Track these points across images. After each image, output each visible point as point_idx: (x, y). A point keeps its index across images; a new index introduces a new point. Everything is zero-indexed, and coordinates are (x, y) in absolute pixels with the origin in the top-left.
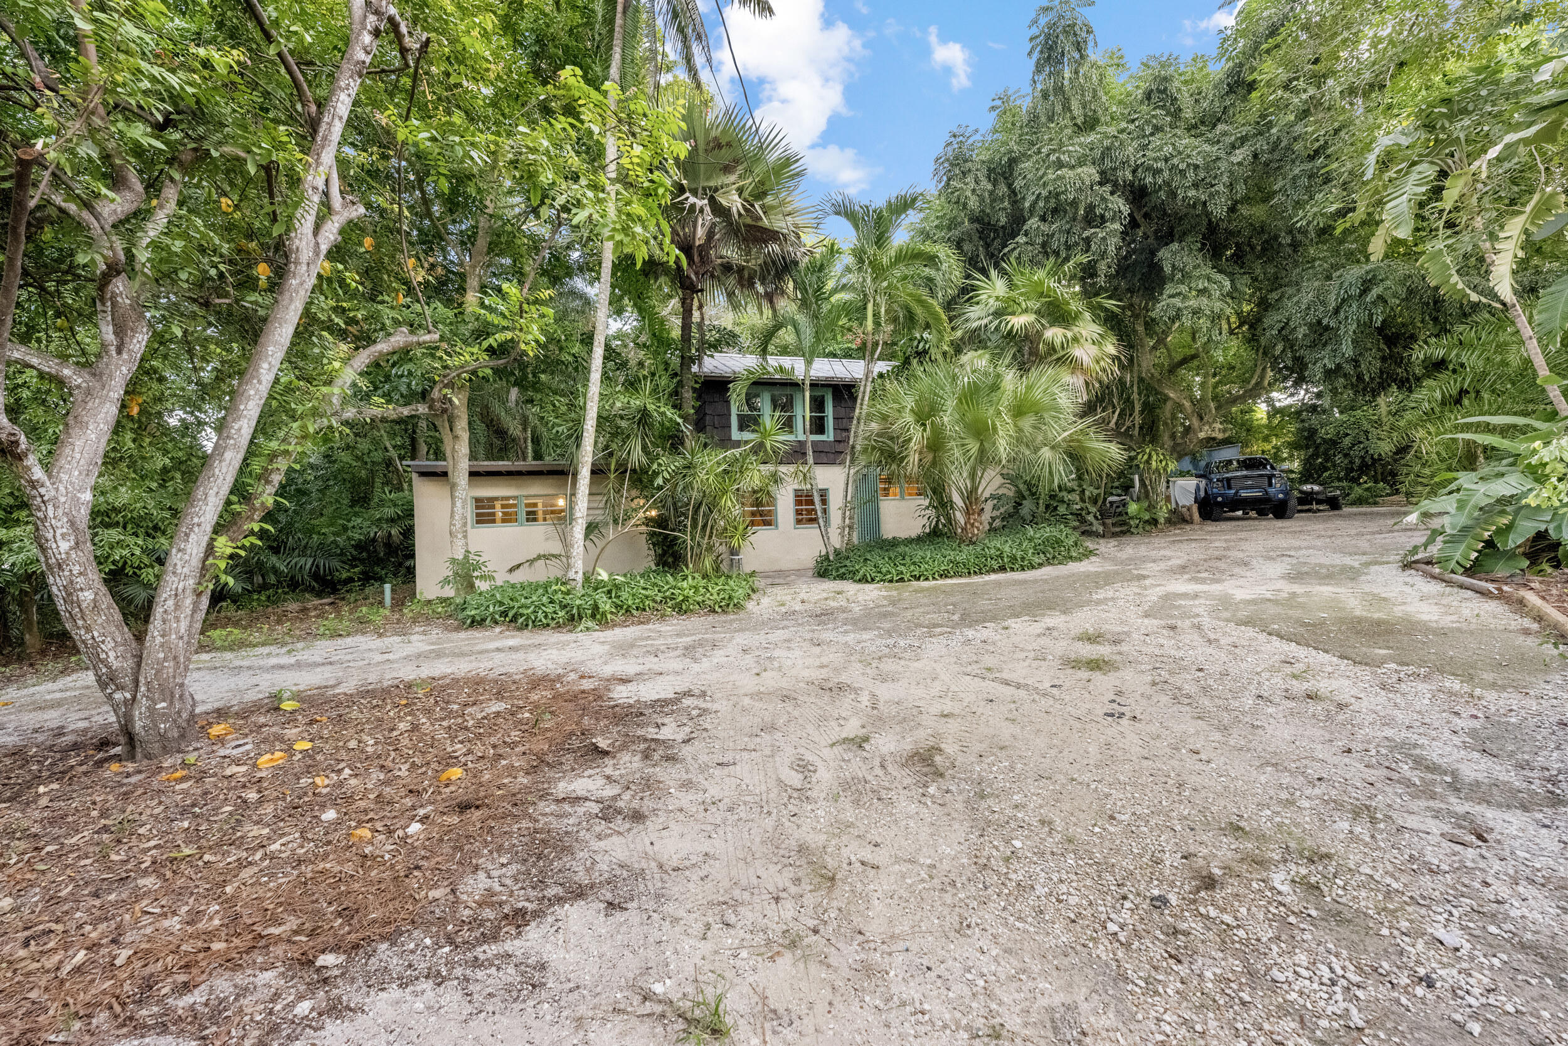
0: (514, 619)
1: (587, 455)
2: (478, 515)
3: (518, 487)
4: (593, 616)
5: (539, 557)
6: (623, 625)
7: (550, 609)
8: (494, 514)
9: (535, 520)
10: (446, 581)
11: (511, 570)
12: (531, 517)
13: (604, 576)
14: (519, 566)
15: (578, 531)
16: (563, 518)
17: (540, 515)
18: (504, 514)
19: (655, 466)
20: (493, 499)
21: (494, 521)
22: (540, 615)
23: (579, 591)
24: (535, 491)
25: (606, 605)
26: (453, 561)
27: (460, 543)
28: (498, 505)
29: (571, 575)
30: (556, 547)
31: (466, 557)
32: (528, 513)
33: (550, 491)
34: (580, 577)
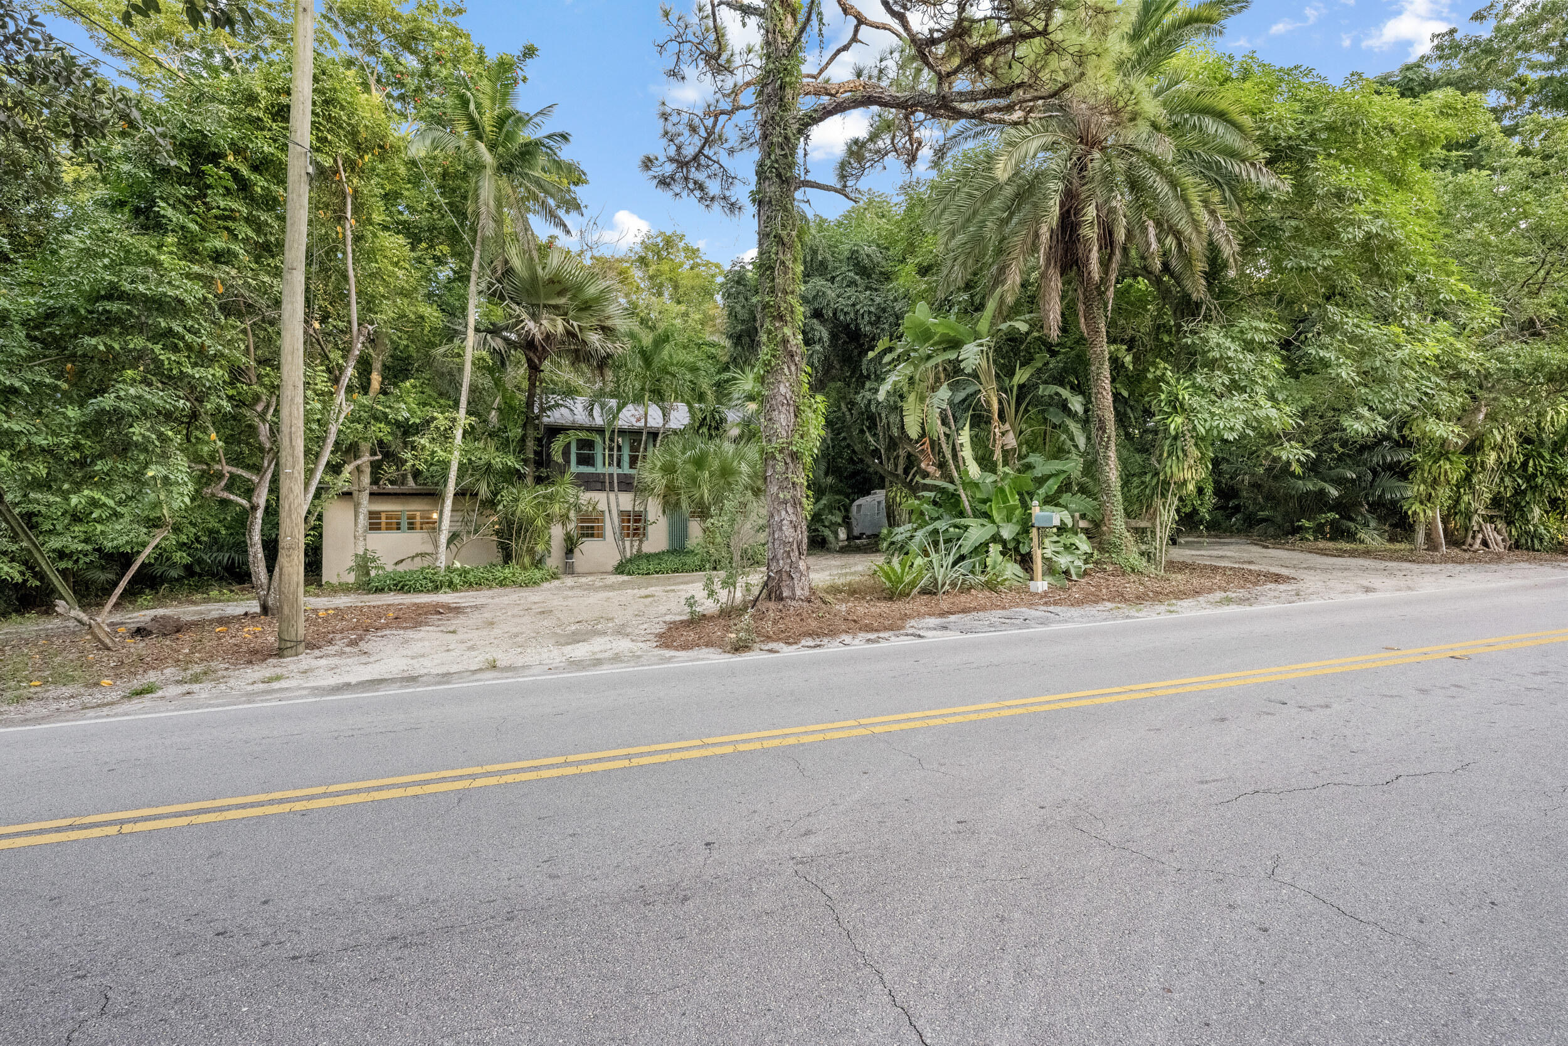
0: (402, 588)
1: (451, 488)
2: (370, 524)
3: (403, 504)
4: (449, 586)
5: (417, 555)
6: (467, 591)
7: (424, 582)
8: (380, 524)
9: (413, 529)
10: (351, 569)
11: (396, 564)
12: (411, 527)
13: (458, 565)
14: (402, 561)
15: (443, 538)
16: (433, 528)
17: (418, 526)
18: (387, 524)
19: (499, 497)
20: (379, 513)
21: (380, 529)
22: (418, 585)
23: (442, 572)
24: (416, 507)
25: (456, 580)
26: (356, 555)
27: (361, 543)
28: (383, 515)
29: (438, 564)
30: (429, 548)
31: (365, 554)
32: (410, 523)
33: (427, 508)
34: (443, 566)
